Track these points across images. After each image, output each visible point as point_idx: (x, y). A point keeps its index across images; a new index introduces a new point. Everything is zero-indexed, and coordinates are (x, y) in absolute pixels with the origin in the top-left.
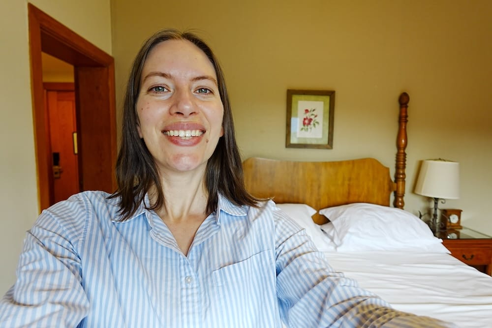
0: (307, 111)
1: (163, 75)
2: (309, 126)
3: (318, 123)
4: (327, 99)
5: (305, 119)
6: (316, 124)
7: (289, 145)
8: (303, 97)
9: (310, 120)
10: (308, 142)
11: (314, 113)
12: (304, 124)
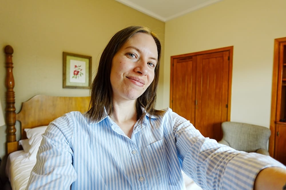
0: (76, 66)
1: (138, 50)
2: (77, 76)
3: (82, 74)
4: (88, 60)
5: (75, 71)
6: (82, 75)
7: (64, 86)
8: (73, 57)
9: (78, 72)
10: (77, 85)
11: (80, 68)
12: (74, 74)
